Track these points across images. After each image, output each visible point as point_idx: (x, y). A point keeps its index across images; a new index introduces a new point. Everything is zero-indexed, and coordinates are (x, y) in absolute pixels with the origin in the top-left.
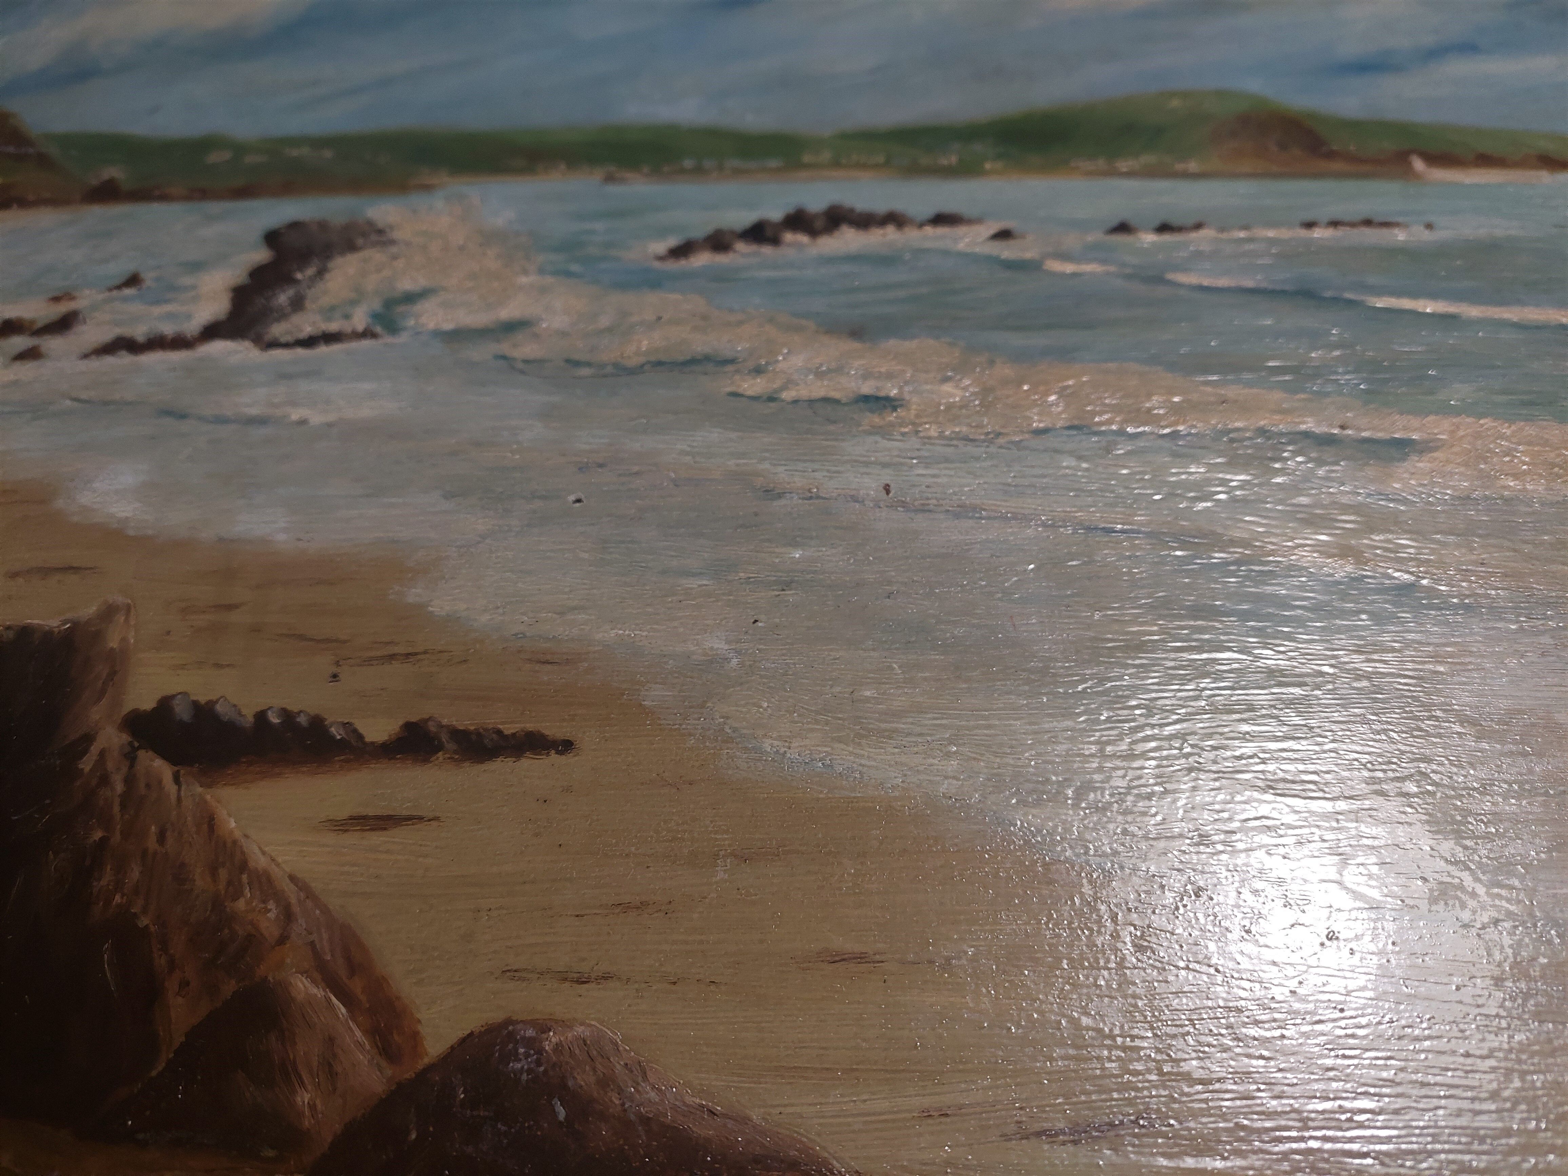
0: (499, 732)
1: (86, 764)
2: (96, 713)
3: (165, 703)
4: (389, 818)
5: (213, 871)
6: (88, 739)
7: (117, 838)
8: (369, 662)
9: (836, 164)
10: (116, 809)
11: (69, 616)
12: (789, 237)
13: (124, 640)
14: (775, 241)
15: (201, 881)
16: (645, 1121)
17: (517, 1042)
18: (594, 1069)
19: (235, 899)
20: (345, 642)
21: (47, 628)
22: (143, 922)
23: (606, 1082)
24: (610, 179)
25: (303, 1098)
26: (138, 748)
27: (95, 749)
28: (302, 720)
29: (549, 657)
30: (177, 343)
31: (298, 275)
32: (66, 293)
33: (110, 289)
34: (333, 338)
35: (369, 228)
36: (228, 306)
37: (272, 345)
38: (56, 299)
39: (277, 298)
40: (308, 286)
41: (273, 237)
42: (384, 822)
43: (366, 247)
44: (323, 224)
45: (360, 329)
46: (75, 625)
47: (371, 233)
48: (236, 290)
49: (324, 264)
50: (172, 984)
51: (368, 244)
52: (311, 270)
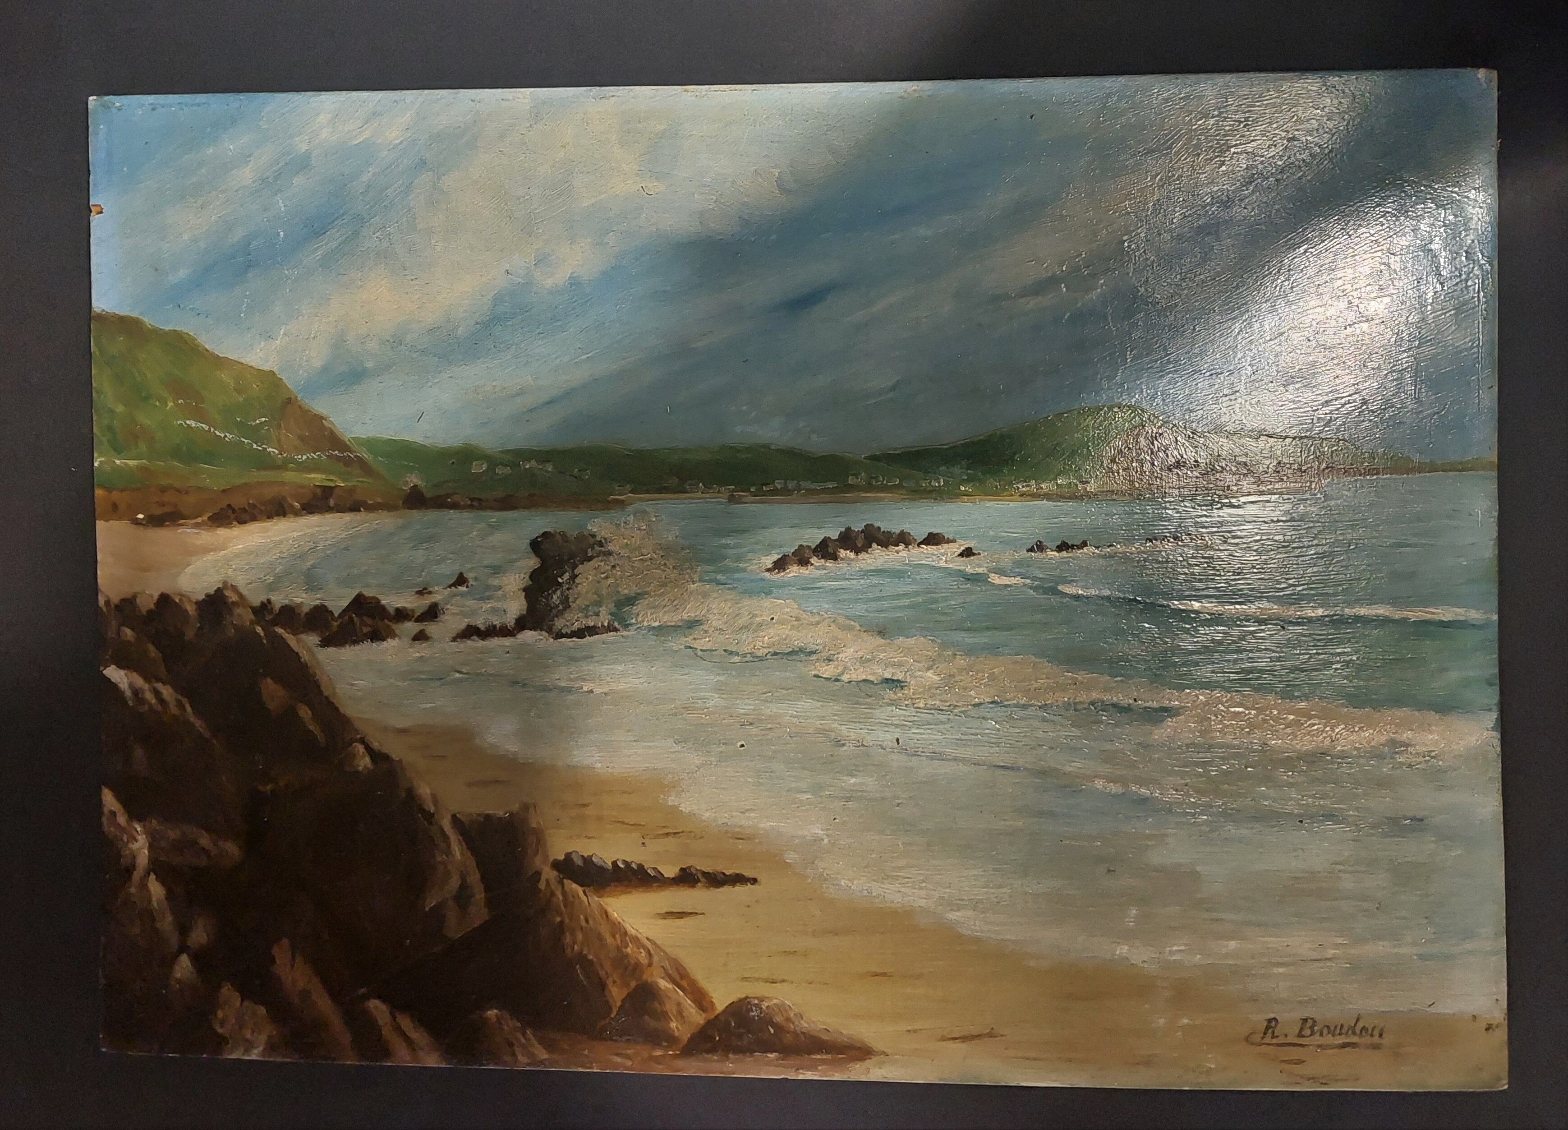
0: (724, 874)
1: (542, 885)
2: (538, 861)
3: (568, 856)
4: (683, 913)
5: (614, 937)
6: (538, 874)
7: (567, 921)
8: (658, 836)
9: (870, 488)
10: (562, 907)
11: (507, 809)
12: (842, 553)
13: (538, 823)
14: (835, 557)
15: (609, 940)
16: (803, 1033)
17: (751, 1006)
18: (783, 1016)
19: (626, 948)
20: (644, 826)
21: (499, 816)
22: (590, 957)
23: (788, 1019)
24: (732, 499)
25: (673, 1025)
26: (563, 878)
27: (543, 879)
28: (634, 865)
29: (740, 836)
30: (504, 632)
31: (560, 580)
32: (425, 589)
33: (450, 586)
34: (592, 631)
35: (592, 540)
36: (525, 603)
37: (559, 635)
38: (420, 593)
39: (552, 598)
40: (568, 589)
41: (535, 546)
42: (681, 915)
43: (595, 557)
44: (563, 535)
45: (606, 624)
46: (511, 814)
47: (594, 544)
48: (525, 590)
49: (573, 571)
50: (609, 982)
51: (595, 555)
52: (566, 576)
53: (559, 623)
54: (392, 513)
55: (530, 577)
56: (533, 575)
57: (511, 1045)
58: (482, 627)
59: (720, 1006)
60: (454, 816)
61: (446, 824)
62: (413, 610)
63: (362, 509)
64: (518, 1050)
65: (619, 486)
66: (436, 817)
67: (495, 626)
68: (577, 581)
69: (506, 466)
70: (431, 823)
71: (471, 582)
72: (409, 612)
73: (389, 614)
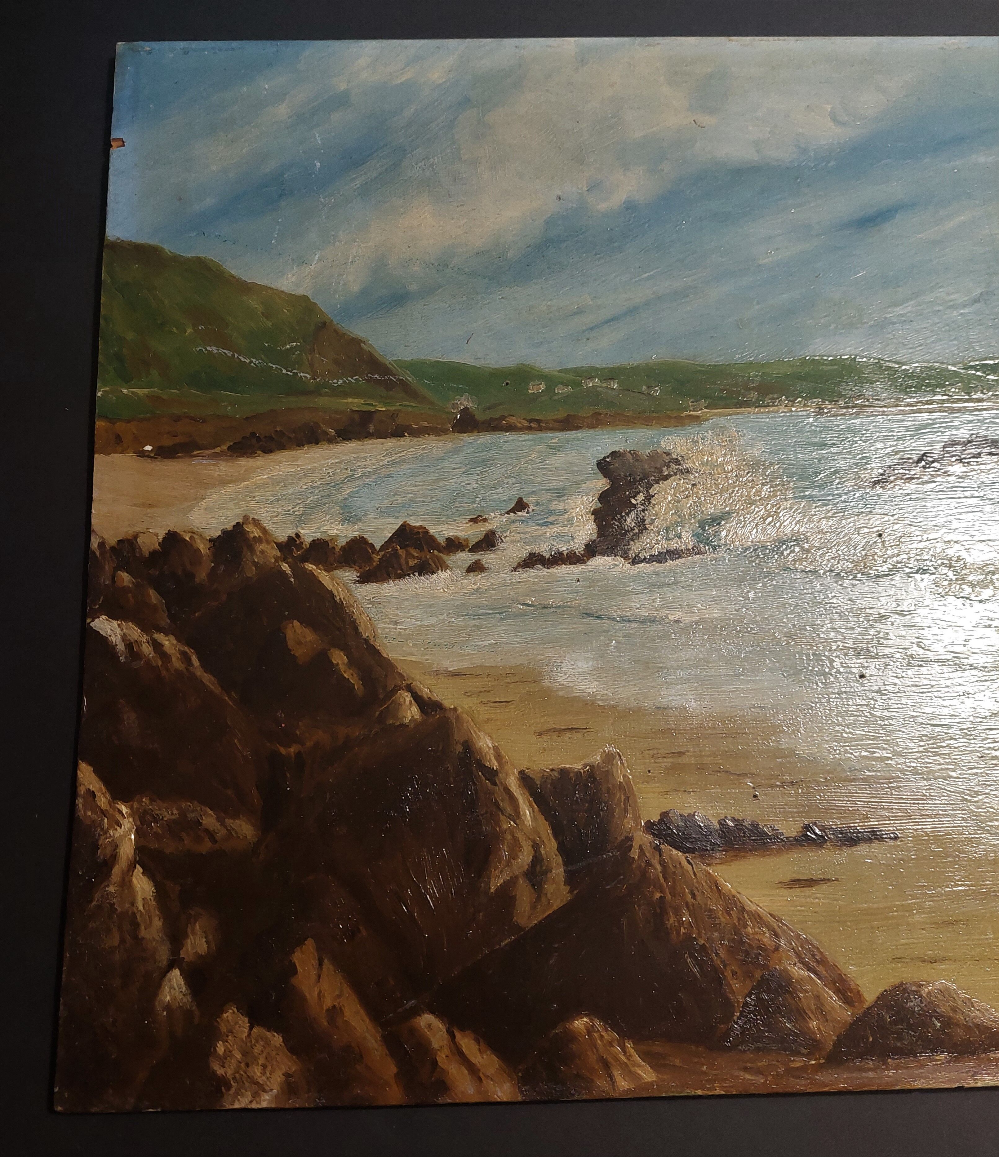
1: (635, 854)
2: (629, 823)
3: (664, 815)
4: (812, 880)
5: (729, 914)
6: (629, 839)
7: (669, 897)
10: (662, 880)
11: (585, 761)
13: (625, 777)
15: (723, 917)
17: (909, 993)
19: (746, 928)
21: (576, 770)
22: (701, 941)
23: (954, 1009)
25: (813, 1024)
26: (661, 843)
27: (636, 845)
28: (746, 824)
30: (572, 559)
31: (633, 501)
32: (479, 516)
33: (508, 513)
34: (674, 554)
35: (668, 458)
36: (594, 527)
37: (635, 561)
38: (474, 520)
39: (625, 520)
40: (643, 511)
41: (603, 467)
42: (810, 883)
43: (671, 476)
44: (634, 454)
45: (690, 547)
46: (592, 767)
47: (670, 462)
48: (594, 513)
49: (647, 491)
50: (728, 974)
51: (672, 473)
52: (641, 497)
53: (635, 548)
54: (441, 438)
55: (599, 499)
56: (603, 497)
57: (606, 1065)
58: (547, 555)
59: (870, 996)
60: (522, 773)
61: (513, 783)
62: (466, 540)
63: (406, 434)
64: (617, 1073)
65: (692, 402)
66: (500, 775)
67: (561, 554)
68: (653, 501)
69: (566, 385)
70: (495, 784)
71: (532, 507)
72: (463, 542)
73: (440, 544)
